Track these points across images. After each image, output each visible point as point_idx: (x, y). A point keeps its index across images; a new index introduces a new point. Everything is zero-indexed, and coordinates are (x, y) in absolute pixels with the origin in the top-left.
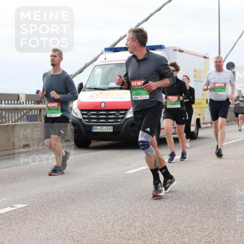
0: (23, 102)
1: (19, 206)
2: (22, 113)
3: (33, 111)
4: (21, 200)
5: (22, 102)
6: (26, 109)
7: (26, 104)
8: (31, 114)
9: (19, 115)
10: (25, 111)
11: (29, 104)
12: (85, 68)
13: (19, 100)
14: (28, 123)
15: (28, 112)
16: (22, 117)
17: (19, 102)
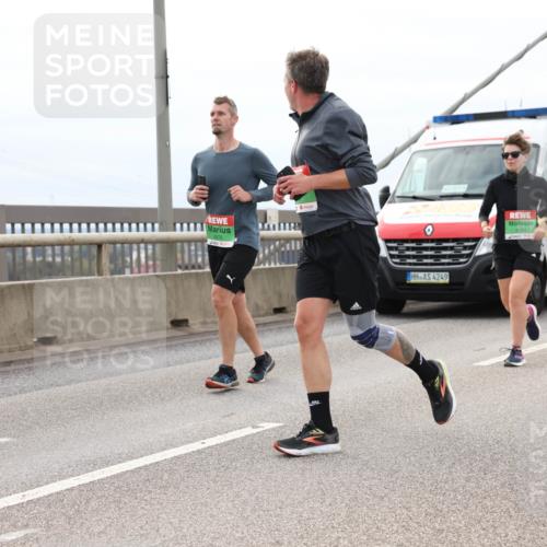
0: (274, 226)
1: (268, 426)
2: (272, 247)
3: (293, 242)
4: (271, 413)
5: (271, 226)
6: (279, 239)
7: (279, 229)
8: (288, 248)
9: (267, 251)
10: (277, 243)
11: (285, 229)
12: (393, 157)
13: (266, 221)
14: (283, 265)
15: (285, 246)
16: (271, 254)
17: (266, 225)
